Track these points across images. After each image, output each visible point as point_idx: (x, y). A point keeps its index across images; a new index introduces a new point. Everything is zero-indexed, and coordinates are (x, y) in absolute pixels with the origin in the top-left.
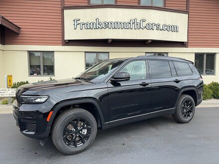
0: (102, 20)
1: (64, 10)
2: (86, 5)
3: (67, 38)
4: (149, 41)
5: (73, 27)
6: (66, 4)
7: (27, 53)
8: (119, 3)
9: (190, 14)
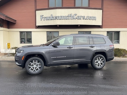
0: (54, 15)
1: (36, 11)
2: (47, 8)
4: (79, 26)
5: (40, 19)
6: (38, 8)
7: (19, 33)
8: (64, 6)
9: (104, 10)
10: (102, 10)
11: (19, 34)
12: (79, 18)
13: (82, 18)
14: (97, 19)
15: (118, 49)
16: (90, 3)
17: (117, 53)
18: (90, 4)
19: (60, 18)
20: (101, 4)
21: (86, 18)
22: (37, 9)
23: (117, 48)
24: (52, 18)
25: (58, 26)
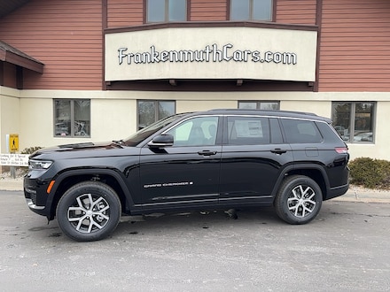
0: (160, 48)
1: (106, 36)
2: (141, 24)
3: (108, 78)
4: (238, 82)
5: (117, 61)
6: (111, 25)
7: (51, 102)
8: (193, 19)
9: (323, 30)
10: (315, 34)
11: (50, 106)
12: (240, 57)
13: (250, 57)
14: (299, 61)
15: (369, 160)
16: (278, 8)
17: (364, 173)
18: (278, 12)
19: (179, 56)
20: (314, 12)
21: (262, 58)
22: (109, 28)
23: (366, 156)
24: (153, 58)
25: (173, 81)
